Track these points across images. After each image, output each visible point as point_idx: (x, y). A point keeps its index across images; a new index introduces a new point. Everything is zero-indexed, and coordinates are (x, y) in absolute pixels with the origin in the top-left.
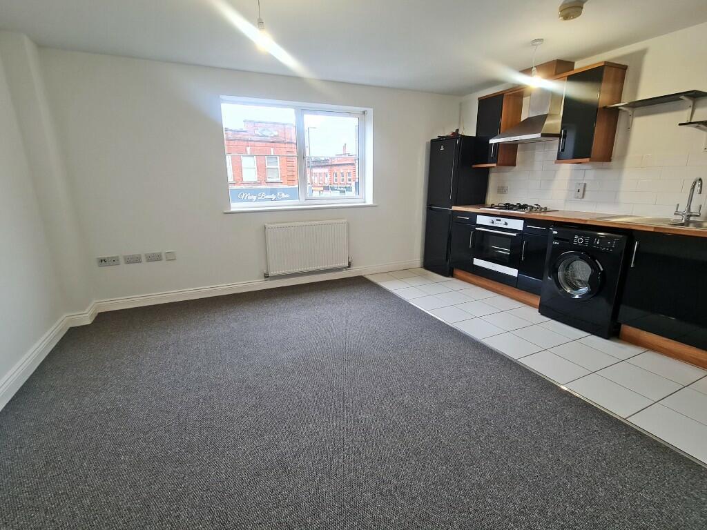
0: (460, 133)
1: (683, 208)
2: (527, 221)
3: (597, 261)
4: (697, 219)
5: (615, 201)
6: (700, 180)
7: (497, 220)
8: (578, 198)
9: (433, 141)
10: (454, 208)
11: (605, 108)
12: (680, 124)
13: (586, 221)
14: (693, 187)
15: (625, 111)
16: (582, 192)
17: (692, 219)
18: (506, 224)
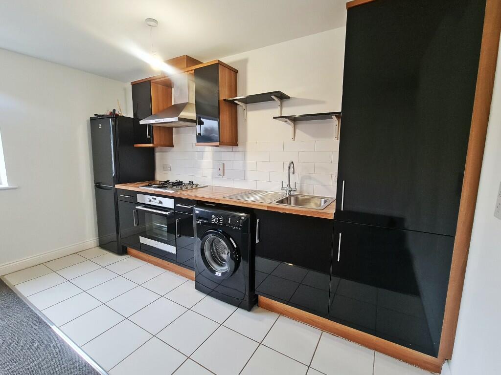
0: (117, 112)
1: (286, 185)
2: (177, 200)
3: (231, 239)
4: (295, 193)
5: (244, 179)
6: (292, 163)
7: (153, 198)
8: (220, 175)
9: (92, 119)
10: (117, 186)
11: (224, 100)
12: (274, 118)
13: (219, 200)
14: (289, 169)
15: (241, 106)
16: (222, 170)
17: (292, 193)
18: (161, 202)
